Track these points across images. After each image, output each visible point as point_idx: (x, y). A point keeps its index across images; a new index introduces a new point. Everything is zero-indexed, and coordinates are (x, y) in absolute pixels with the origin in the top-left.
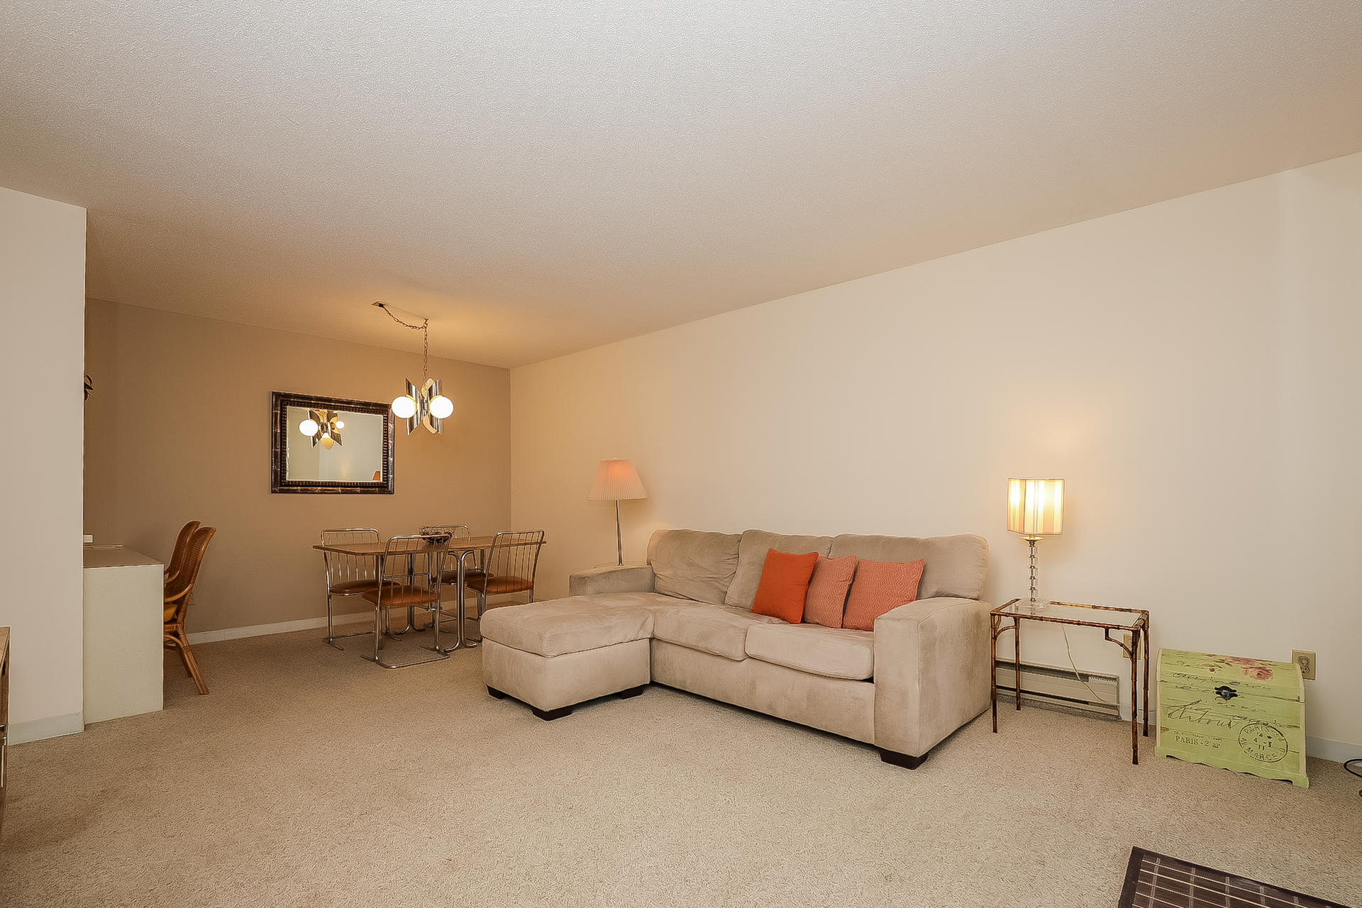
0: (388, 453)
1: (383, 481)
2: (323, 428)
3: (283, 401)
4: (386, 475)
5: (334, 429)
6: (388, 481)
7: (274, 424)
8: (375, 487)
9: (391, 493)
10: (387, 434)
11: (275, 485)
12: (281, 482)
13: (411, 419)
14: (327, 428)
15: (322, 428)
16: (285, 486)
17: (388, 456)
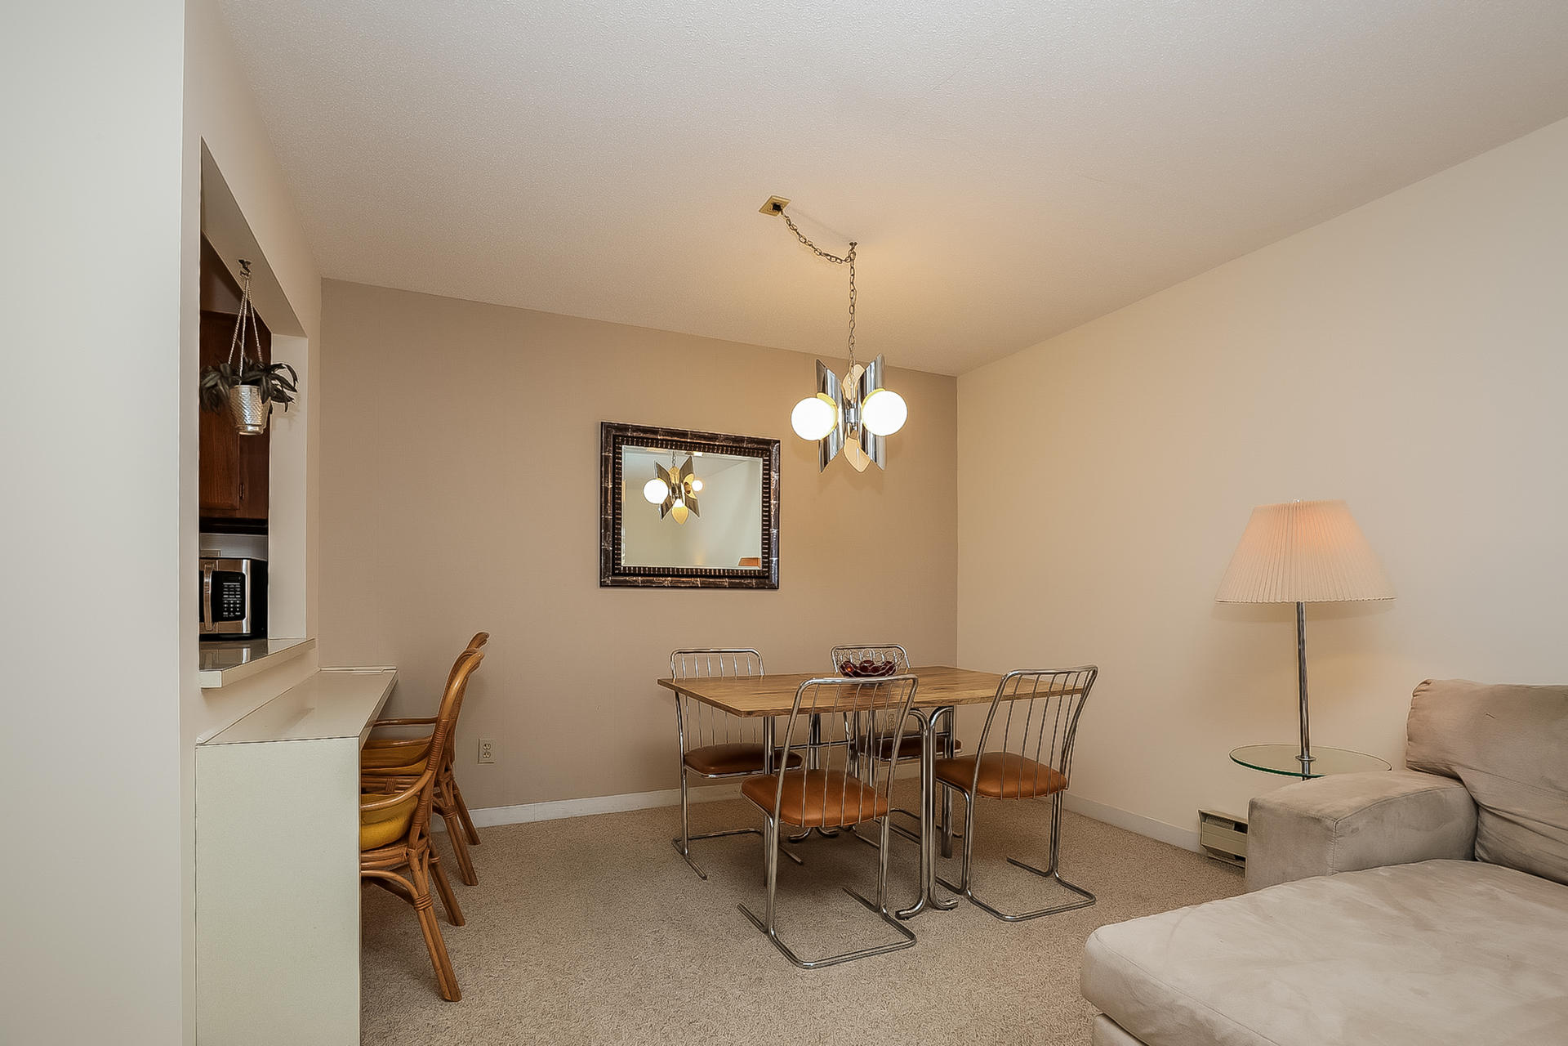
0: (770, 521)
1: (763, 567)
2: (675, 490)
3: (616, 437)
4: (768, 558)
5: (689, 492)
6: (769, 567)
7: (603, 476)
8: (751, 577)
9: (774, 587)
10: (769, 488)
11: (605, 574)
12: (614, 569)
13: (826, 440)
14: (680, 491)
15: (674, 492)
16: (620, 574)
17: (769, 525)
